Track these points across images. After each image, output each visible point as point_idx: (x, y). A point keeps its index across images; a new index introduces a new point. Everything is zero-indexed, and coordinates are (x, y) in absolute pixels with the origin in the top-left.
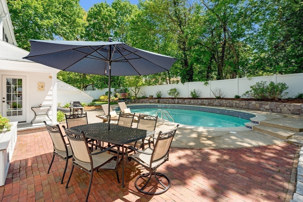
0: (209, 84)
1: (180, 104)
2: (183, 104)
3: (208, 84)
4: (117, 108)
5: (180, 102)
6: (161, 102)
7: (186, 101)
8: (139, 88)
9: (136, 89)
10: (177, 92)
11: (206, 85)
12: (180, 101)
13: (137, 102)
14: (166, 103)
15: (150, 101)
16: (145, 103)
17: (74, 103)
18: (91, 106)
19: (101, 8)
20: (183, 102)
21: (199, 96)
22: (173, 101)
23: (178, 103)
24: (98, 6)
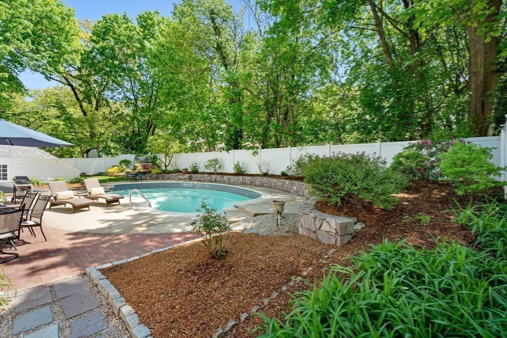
0: (259, 153)
1: (218, 182)
2: (221, 183)
3: (257, 154)
4: (113, 187)
5: (218, 179)
6: (194, 179)
7: (225, 178)
8: (171, 156)
9: (166, 158)
10: (220, 163)
11: (255, 156)
12: (219, 177)
13: (161, 178)
14: (200, 181)
15: (180, 177)
16: (172, 179)
17: (16, 179)
18: (76, 182)
19: (114, 24)
20: (221, 180)
21: (245, 171)
22: (209, 178)
23: (216, 181)
24: (110, 19)
